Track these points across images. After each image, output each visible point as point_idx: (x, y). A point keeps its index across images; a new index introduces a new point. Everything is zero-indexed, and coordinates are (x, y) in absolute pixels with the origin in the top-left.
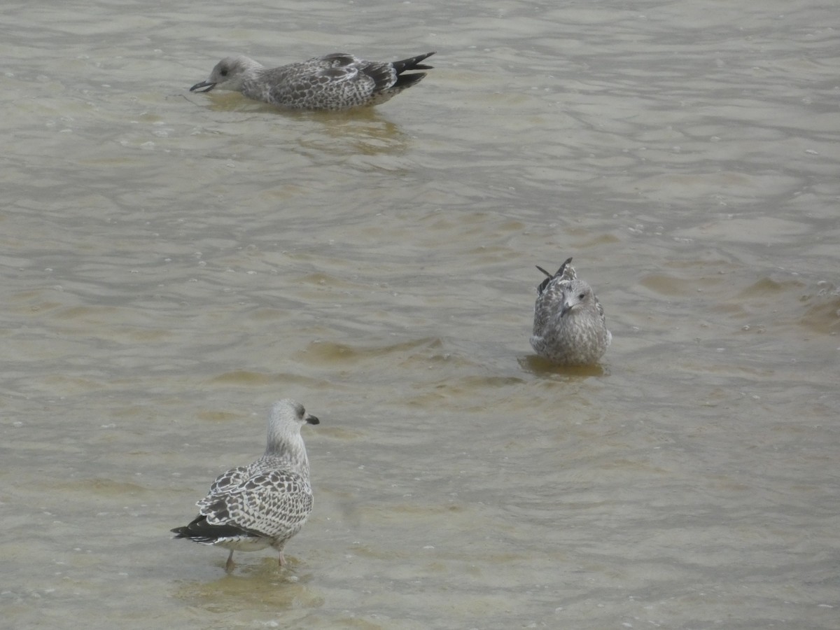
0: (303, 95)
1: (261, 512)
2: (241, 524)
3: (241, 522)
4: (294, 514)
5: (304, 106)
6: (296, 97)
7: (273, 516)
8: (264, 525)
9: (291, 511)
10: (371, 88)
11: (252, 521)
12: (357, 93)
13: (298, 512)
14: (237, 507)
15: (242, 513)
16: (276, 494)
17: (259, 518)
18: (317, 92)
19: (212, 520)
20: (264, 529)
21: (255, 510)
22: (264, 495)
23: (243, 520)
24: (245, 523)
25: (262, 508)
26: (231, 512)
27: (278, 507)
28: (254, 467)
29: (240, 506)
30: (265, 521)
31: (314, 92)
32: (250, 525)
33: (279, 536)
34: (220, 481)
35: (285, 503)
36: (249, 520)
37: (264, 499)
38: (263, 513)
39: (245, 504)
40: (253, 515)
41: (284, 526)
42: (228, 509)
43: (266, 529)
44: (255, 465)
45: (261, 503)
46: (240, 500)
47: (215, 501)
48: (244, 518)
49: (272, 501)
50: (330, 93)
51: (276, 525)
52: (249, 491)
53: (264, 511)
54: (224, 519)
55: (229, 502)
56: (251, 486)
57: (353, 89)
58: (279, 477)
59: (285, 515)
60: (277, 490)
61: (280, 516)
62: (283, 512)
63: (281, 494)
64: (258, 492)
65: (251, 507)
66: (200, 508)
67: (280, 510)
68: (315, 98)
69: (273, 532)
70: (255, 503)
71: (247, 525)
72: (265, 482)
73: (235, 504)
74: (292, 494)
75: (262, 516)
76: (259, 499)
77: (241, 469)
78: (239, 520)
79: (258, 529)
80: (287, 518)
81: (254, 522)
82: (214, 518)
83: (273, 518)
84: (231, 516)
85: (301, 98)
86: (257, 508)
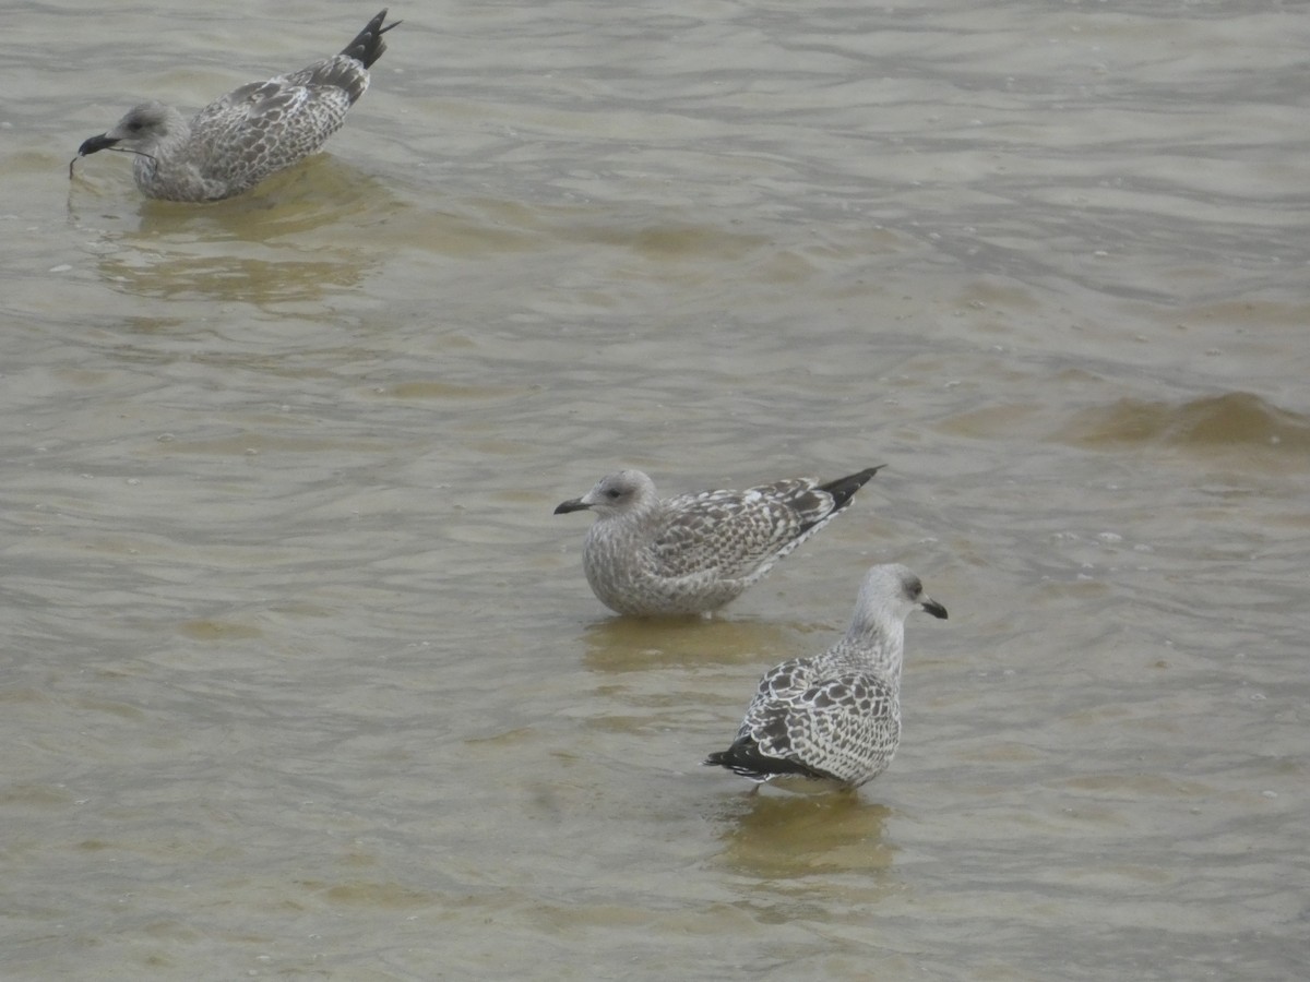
0: (261, 149)
1: (835, 743)
2: (807, 760)
3: (807, 758)
4: (876, 748)
5: (271, 163)
6: (250, 157)
7: (850, 750)
8: (837, 764)
9: (874, 743)
10: (346, 100)
11: (822, 756)
12: (332, 113)
13: (882, 745)
14: (801, 733)
15: (808, 744)
16: (856, 717)
17: (831, 752)
18: (279, 134)
19: (767, 749)
20: (837, 770)
21: (827, 741)
22: (839, 718)
23: (809, 755)
24: (812, 759)
25: (836, 738)
26: (793, 740)
27: (858, 737)
28: (824, 660)
29: (806, 732)
30: (839, 758)
31: (276, 137)
32: (819, 763)
33: (856, 779)
34: (774, 679)
35: (867, 731)
36: (818, 755)
37: (839, 724)
38: (837, 745)
39: (813, 729)
40: (824, 748)
41: (863, 765)
42: (789, 736)
43: (840, 770)
44: (827, 658)
45: (835, 730)
46: (806, 723)
47: (772, 718)
48: (810, 751)
49: (850, 727)
50: (299, 126)
51: (854, 764)
52: (819, 709)
53: (839, 742)
54: (784, 750)
55: (791, 723)
56: (824, 701)
57: (323, 110)
58: (866, 689)
59: (866, 749)
60: (858, 713)
61: (860, 751)
62: (864, 745)
63: (862, 718)
64: (832, 713)
65: (822, 734)
66: (751, 728)
67: (859, 742)
68: (283, 143)
69: (849, 775)
70: (827, 729)
71: (814, 762)
72: (843, 698)
73: (798, 728)
74: (877, 720)
75: (836, 750)
76: (832, 723)
77: (803, 663)
78: (804, 753)
79: (830, 769)
80: (868, 754)
81: (825, 758)
82: (770, 747)
83: (851, 753)
84: (793, 746)
85: (260, 155)
86: (830, 738)
